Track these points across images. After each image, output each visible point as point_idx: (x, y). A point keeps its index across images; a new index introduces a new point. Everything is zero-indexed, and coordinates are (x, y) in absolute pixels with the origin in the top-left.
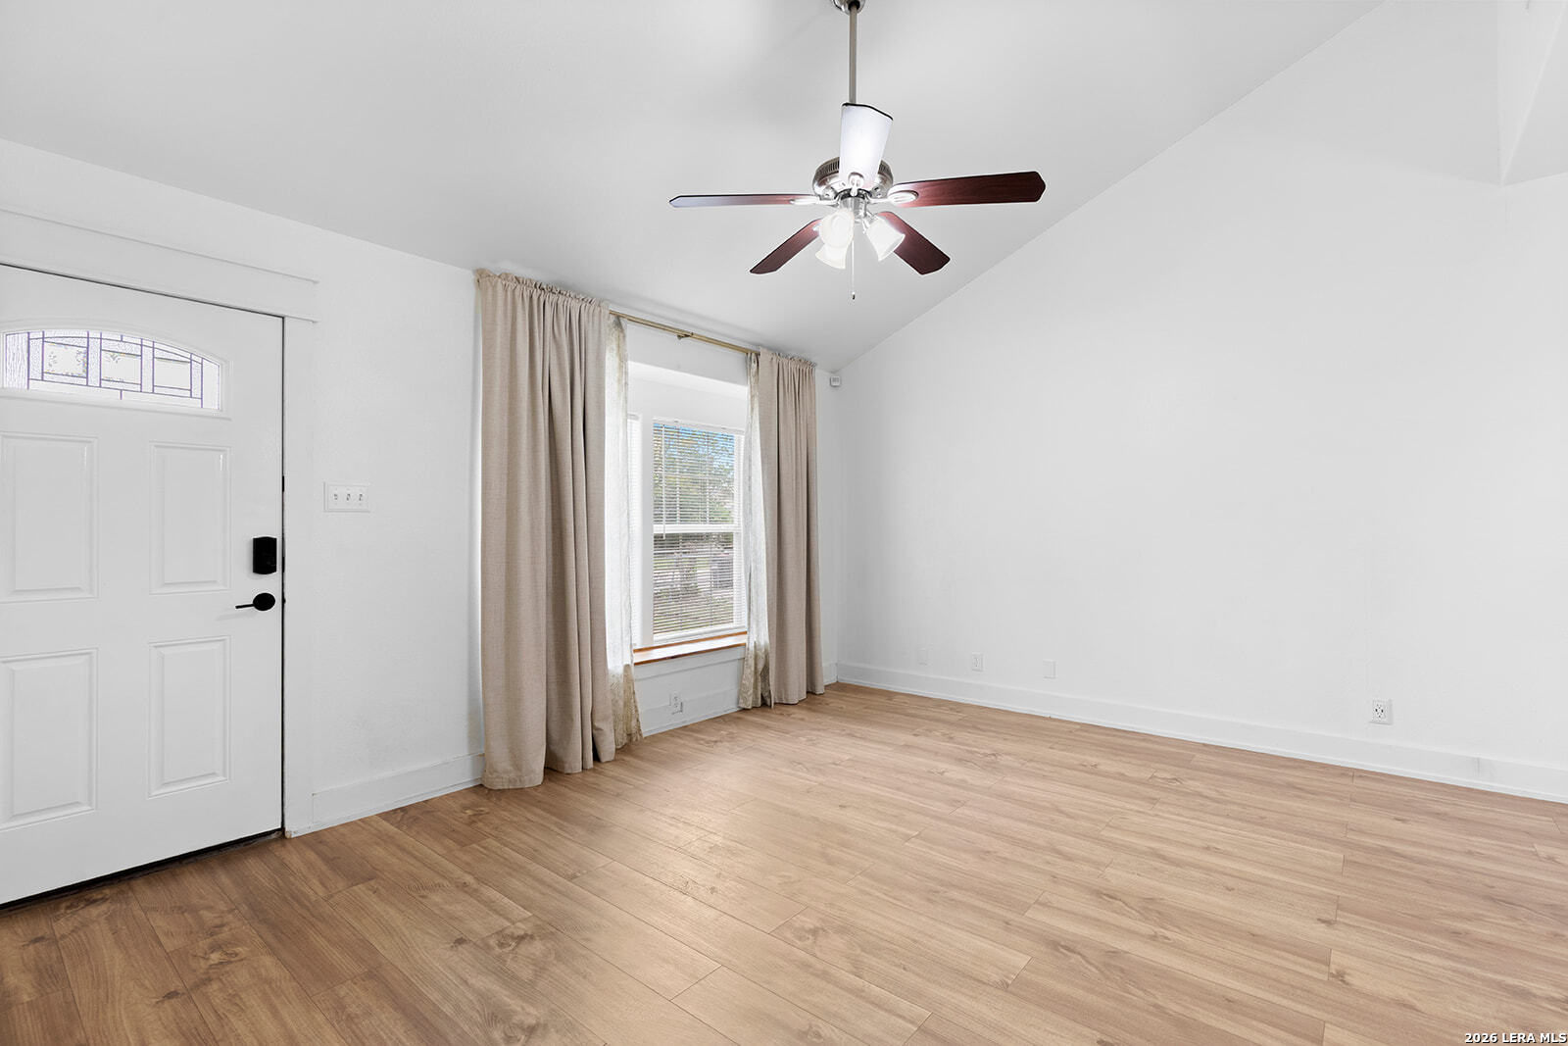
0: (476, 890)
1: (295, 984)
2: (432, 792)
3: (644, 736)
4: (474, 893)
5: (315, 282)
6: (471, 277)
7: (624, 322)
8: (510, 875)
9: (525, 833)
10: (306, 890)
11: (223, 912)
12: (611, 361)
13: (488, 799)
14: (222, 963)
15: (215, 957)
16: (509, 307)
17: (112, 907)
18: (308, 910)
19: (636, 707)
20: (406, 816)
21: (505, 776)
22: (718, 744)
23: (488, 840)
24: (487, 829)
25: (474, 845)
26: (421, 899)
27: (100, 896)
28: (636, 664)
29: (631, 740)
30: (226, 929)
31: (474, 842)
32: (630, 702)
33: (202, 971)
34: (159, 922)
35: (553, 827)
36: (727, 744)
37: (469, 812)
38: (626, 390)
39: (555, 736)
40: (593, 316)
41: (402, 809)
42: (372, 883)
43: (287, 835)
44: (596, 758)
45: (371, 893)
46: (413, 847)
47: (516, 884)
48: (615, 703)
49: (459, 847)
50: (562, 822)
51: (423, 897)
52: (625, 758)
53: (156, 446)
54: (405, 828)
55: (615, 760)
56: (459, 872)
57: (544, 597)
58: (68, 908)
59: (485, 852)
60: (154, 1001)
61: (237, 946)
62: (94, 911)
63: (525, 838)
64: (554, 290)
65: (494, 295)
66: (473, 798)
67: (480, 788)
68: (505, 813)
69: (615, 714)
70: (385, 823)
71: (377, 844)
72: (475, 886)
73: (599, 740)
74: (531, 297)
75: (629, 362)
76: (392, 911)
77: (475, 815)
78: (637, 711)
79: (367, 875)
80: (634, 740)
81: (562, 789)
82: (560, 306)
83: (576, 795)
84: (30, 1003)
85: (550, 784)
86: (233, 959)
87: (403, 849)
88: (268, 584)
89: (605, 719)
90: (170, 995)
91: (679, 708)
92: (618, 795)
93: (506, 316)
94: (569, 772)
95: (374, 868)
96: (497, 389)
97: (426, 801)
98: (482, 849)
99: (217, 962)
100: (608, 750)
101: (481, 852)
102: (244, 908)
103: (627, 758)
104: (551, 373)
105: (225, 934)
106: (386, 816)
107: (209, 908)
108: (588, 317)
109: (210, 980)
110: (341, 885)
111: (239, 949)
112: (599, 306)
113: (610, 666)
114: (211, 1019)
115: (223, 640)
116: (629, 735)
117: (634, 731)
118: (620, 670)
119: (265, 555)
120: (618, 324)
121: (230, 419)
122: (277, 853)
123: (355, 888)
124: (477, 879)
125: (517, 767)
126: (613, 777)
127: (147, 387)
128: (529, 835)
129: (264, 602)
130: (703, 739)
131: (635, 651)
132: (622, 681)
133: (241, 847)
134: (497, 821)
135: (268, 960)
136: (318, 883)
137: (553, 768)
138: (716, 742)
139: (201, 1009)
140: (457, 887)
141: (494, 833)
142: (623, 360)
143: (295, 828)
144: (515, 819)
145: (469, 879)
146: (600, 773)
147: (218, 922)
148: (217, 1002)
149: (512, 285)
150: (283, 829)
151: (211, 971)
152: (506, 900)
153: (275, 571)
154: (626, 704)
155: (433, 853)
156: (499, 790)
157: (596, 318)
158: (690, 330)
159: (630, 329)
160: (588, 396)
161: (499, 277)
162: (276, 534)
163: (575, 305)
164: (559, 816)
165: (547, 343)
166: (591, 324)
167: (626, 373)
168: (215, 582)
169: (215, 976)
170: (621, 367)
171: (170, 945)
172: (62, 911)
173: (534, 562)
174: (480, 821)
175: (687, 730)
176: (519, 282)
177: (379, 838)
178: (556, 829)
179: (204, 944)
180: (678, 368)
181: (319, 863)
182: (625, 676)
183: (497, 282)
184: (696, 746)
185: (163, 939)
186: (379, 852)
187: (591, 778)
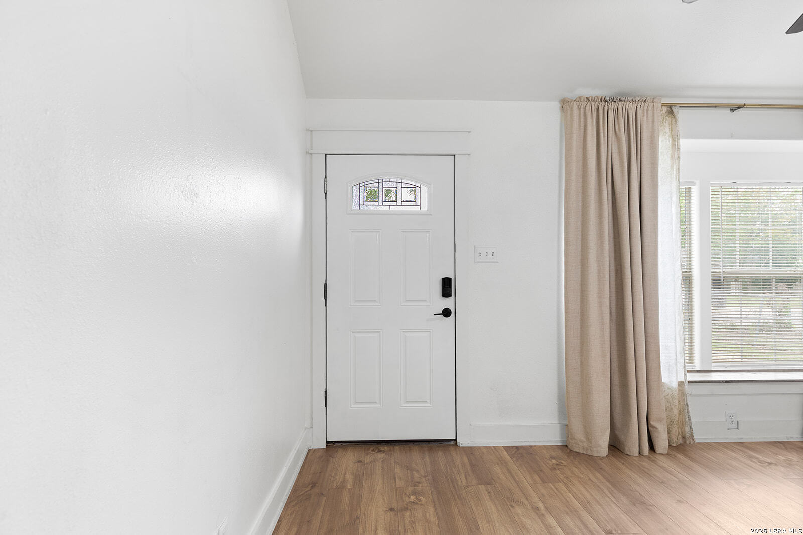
0: (543, 515)
1: (438, 529)
2: (535, 441)
3: (697, 441)
4: (541, 517)
5: (469, 132)
6: (556, 105)
7: (675, 110)
8: (567, 513)
9: (585, 488)
10: (458, 478)
11: (422, 476)
12: (664, 143)
13: (568, 456)
14: (414, 502)
15: (412, 498)
16: (582, 119)
17: (385, 456)
18: (456, 490)
19: (689, 416)
20: (519, 452)
21: (581, 444)
22: (773, 467)
23: (560, 484)
24: (562, 477)
25: (550, 484)
26: (510, 507)
27: (383, 449)
28: (689, 382)
29: (685, 442)
30: (420, 485)
31: (551, 483)
32: (684, 410)
33: (406, 503)
34: (399, 471)
35: (605, 490)
36: (782, 469)
37: (554, 461)
38: (679, 163)
39: (618, 424)
40: (647, 111)
41: (517, 447)
42: (489, 487)
43: (458, 444)
44: (652, 447)
45: (486, 493)
46: (516, 473)
47: (568, 521)
48: (669, 409)
49: (541, 482)
50: (613, 489)
51: (512, 507)
52: (676, 454)
53: (403, 231)
54: (515, 459)
55: (668, 454)
56: (536, 499)
57: (608, 322)
58: (372, 451)
59: (556, 491)
60: (386, 509)
61: (421, 496)
62: (380, 456)
63: (583, 490)
64: (615, 100)
65: (572, 115)
66: (559, 453)
67: (565, 447)
68: (576, 470)
69: (669, 417)
70: (505, 453)
71: (498, 464)
72: (543, 512)
73: (654, 435)
74: (598, 109)
75: (681, 140)
76: (494, 509)
77: (557, 464)
78: (690, 420)
79: (488, 481)
80: (688, 442)
81: (620, 465)
82: (620, 110)
83: (628, 471)
84: (349, 489)
85: (613, 459)
86: (418, 503)
87: (510, 472)
88: (448, 303)
89: (660, 420)
90: (392, 510)
91: (735, 425)
92: (663, 482)
93: (580, 125)
94: (629, 453)
95: (492, 478)
96: (573, 177)
97: (531, 446)
98: (555, 490)
99: (412, 501)
100: (662, 444)
101: (553, 491)
102: (430, 477)
103: (679, 456)
104: (614, 160)
105: (419, 488)
106: (508, 449)
107: (417, 471)
108: (643, 113)
109: (407, 509)
110: (474, 482)
111: (422, 498)
112: (653, 102)
113: (665, 378)
114: (402, 530)
115: (429, 332)
116: (684, 437)
117: (688, 435)
118: (675, 384)
119: (447, 287)
120: (671, 112)
121: (431, 215)
122: (452, 453)
123: (480, 486)
124: (546, 509)
125: (589, 440)
126: (662, 467)
127: (399, 203)
128: (588, 491)
129: (446, 313)
130: (757, 458)
131: (688, 371)
132: (676, 393)
133: (437, 444)
134: (569, 473)
135: (431, 510)
136: (464, 476)
137: (616, 447)
138: (770, 464)
139: (400, 523)
140: (533, 508)
141: (565, 481)
142: (675, 139)
143: (463, 442)
144: (581, 476)
145: (541, 505)
146: (653, 461)
147: (418, 480)
148: (406, 522)
149: (584, 104)
150: (456, 440)
151: (409, 505)
152: (559, 530)
153: (451, 296)
154: (680, 412)
155: (525, 481)
156: (576, 452)
157: (650, 112)
158: (742, 102)
159: (681, 114)
160: (643, 172)
161: (575, 101)
162: (451, 276)
163: (632, 107)
164: (614, 485)
165: (610, 139)
166: (645, 117)
167: (679, 149)
168: (425, 301)
169: (409, 508)
170: (673, 145)
171: (400, 484)
172: (370, 451)
173: (600, 297)
174: (559, 469)
175: (742, 446)
176: (589, 101)
177: (500, 461)
178: (607, 493)
179: (410, 489)
180: (732, 137)
181: (468, 465)
182: (679, 390)
183: (573, 105)
184: (748, 462)
185: (397, 480)
186: (498, 470)
187: (646, 464)
